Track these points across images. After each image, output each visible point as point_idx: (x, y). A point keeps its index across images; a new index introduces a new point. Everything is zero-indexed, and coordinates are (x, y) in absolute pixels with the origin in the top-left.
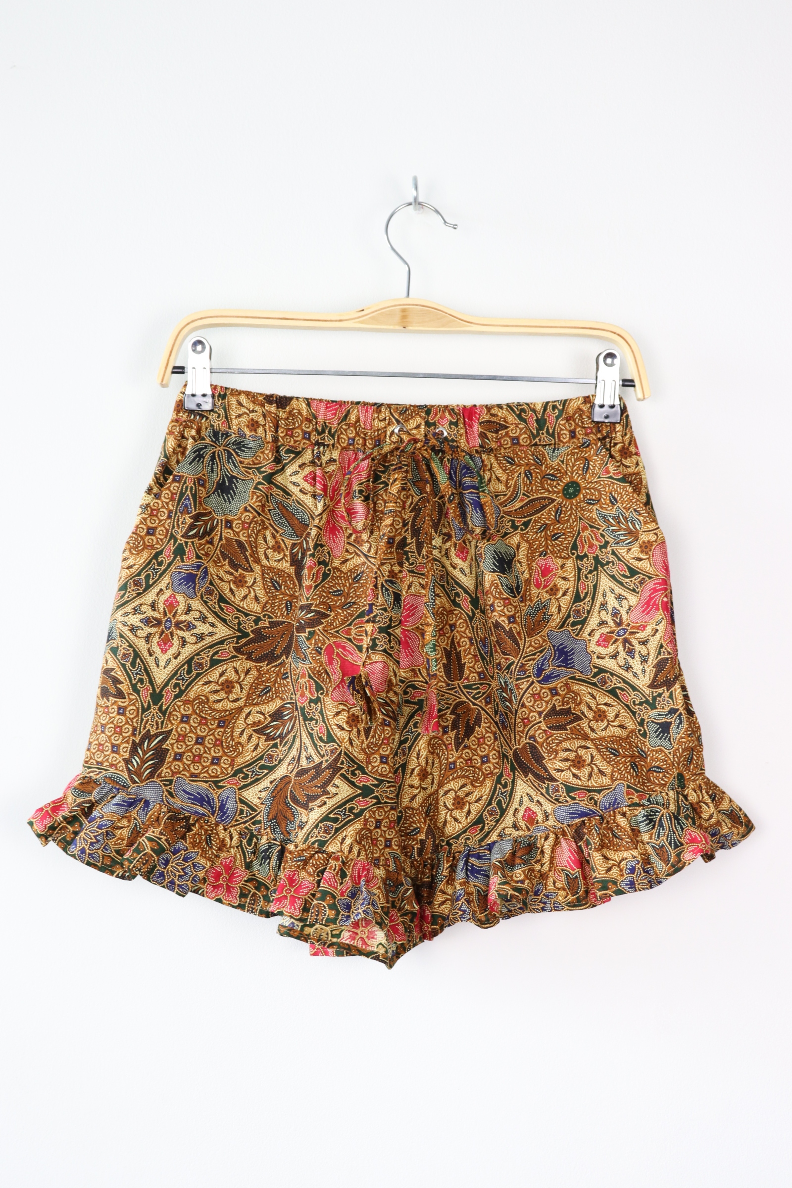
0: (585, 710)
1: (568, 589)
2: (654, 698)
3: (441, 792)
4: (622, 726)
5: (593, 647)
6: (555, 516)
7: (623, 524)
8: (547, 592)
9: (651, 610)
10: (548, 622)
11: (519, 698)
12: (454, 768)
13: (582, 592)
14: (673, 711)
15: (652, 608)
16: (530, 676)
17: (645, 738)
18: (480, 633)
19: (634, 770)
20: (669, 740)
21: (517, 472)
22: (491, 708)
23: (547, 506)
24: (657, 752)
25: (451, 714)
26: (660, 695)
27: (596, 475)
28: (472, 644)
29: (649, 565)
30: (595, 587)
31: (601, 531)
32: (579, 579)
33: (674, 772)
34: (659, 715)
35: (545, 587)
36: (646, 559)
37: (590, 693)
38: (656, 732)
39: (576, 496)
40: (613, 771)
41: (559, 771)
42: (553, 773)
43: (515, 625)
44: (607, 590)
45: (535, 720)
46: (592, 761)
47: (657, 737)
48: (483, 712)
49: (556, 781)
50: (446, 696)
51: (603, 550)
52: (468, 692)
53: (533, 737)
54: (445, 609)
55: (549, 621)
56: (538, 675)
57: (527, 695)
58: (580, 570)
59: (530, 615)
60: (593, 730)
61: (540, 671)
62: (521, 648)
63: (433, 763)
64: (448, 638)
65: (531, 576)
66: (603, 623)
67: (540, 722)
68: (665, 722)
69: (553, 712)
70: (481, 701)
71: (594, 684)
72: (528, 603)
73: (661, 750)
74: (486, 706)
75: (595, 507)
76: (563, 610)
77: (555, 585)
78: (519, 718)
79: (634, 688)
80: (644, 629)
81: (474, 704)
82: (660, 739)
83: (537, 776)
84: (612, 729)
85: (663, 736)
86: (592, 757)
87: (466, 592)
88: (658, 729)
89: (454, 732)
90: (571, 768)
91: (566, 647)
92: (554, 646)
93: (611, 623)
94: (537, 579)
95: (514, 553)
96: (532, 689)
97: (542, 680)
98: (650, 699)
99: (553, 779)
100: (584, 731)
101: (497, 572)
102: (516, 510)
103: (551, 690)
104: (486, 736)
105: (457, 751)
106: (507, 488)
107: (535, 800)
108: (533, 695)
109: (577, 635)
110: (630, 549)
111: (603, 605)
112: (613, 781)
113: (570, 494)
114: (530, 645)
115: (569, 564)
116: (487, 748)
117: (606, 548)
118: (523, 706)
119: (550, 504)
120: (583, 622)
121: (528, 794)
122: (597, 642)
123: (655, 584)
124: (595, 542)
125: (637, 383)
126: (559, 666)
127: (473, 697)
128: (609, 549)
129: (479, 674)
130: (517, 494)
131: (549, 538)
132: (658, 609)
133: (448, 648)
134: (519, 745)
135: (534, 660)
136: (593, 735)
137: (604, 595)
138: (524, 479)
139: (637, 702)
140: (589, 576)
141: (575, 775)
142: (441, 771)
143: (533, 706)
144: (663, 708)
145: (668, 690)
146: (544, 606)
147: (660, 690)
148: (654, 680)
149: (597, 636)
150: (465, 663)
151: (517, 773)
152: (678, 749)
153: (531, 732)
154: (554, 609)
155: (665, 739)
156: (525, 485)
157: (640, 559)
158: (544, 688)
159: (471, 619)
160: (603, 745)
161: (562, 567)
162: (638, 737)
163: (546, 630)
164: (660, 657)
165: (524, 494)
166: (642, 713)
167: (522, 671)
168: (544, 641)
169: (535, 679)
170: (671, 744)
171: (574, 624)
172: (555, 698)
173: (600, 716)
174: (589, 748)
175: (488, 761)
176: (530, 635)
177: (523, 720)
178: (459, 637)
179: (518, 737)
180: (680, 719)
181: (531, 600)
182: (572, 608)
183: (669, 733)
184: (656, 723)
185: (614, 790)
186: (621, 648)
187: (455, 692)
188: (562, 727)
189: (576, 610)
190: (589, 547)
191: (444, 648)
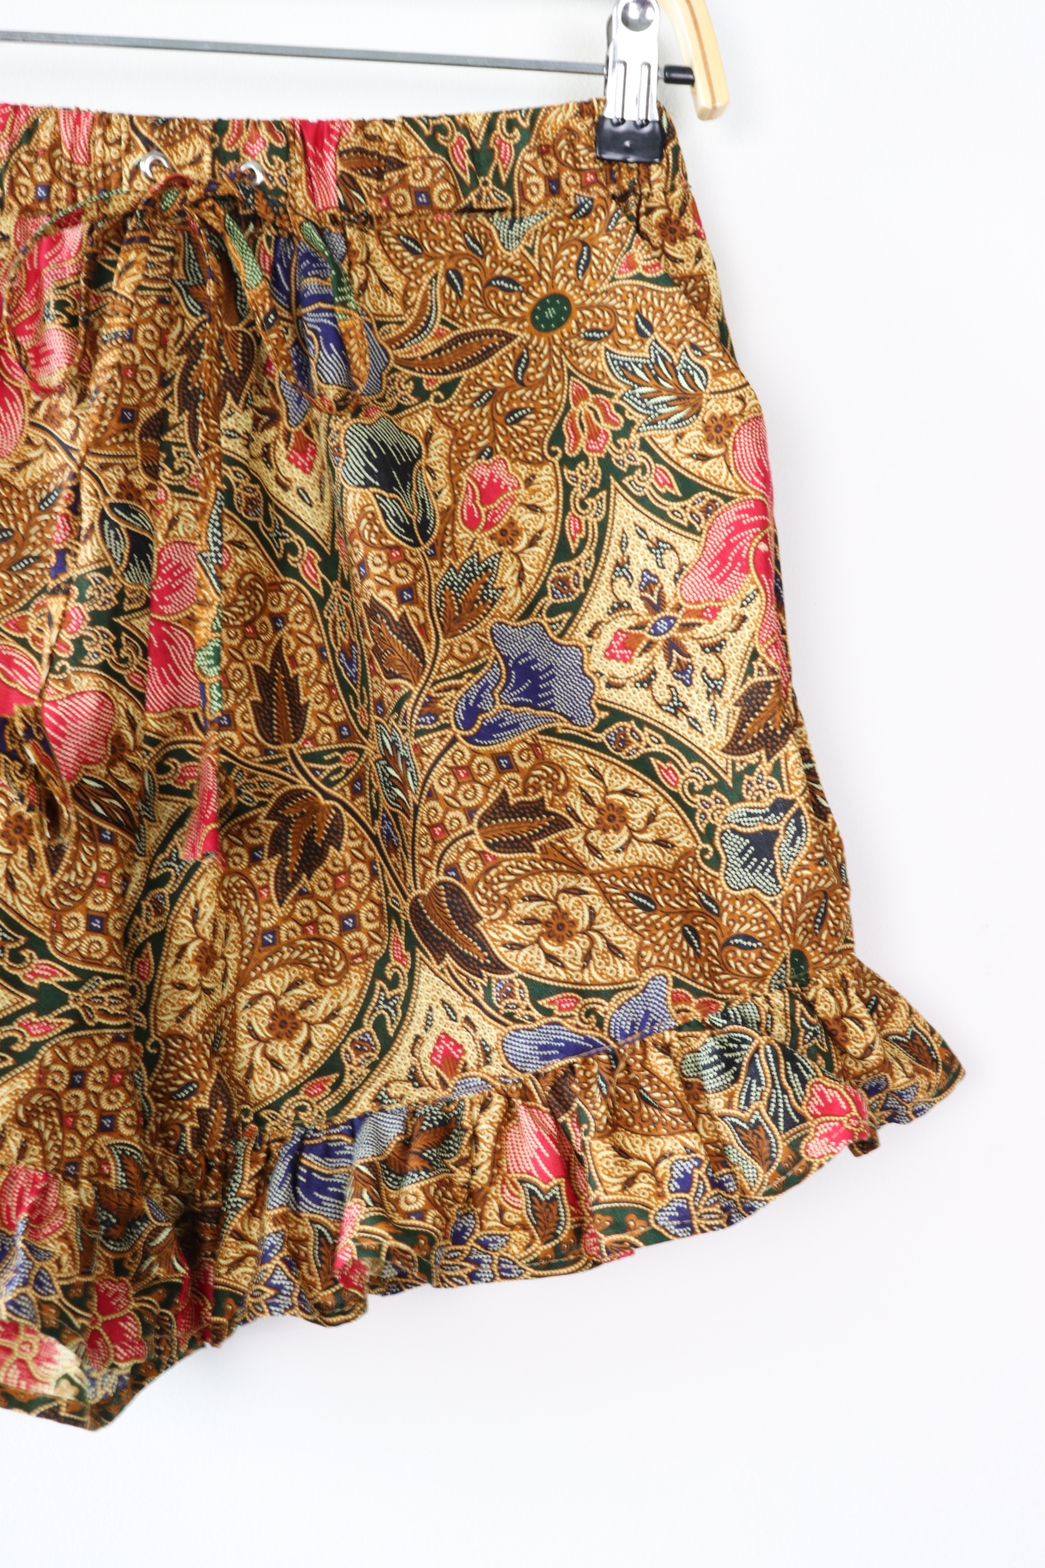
0: (577, 804)
1: (541, 532)
2: (738, 778)
3: (243, 999)
4: (662, 843)
5: (597, 661)
6: (515, 373)
7: (666, 379)
8: (492, 537)
9: (730, 572)
10: (492, 605)
11: (421, 777)
12: (274, 944)
13: (573, 538)
14: (780, 806)
15: (732, 568)
16: (448, 726)
17: (717, 869)
18: (340, 634)
19: (691, 943)
20: (773, 873)
21: (429, 271)
22: (364, 804)
23: (497, 348)
24: (743, 900)
25: (268, 817)
26: (751, 769)
27: (606, 276)
28: (323, 659)
29: (725, 470)
30: (603, 526)
31: (616, 400)
32: (567, 508)
33: (783, 948)
34: (750, 815)
35: (489, 525)
36: (718, 456)
37: (588, 766)
38: (741, 855)
39: (560, 324)
40: (641, 947)
41: (513, 946)
42: (500, 952)
43: (414, 609)
44: (631, 532)
45: (459, 827)
46: (592, 923)
47: (744, 867)
48: (346, 815)
49: (507, 970)
50: (261, 776)
51: (621, 441)
52: (313, 770)
53: (453, 868)
54: (258, 578)
55: (494, 601)
56: (468, 725)
57: (440, 769)
58: (568, 489)
59: (451, 588)
60: (594, 851)
61: (471, 714)
62: (429, 660)
63: (227, 932)
64: (266, 644)
65: (455, 501)
66: (620, 607)
67: (471, 833)
68: (764, 831)
69: (502, 808)
70: (342, 790)
71: (600, 747)
72: (447, 561)
73: (753, 897)
74: (353, 799)
75: (602, 347)
76: (530, 579)
77: (512, 523)
78: (423, 824)
79: (691, 756)
80: (715, 616)
81: (327, 796)
82: (752, 871)
83: (464, 960)
84: (639, 848)
85: (757, 864)
86: (593, 915)
87: (311, 542)
88: (747, 847)
89: (276, 860)
90: (543, 940)
91: (535, 661)
92: (506, 659)
93: (639, 606)
94: (470, 509)
95: (420, 449)
96: (452, 758)
97: (477, 735)
98: (728, 779)
99: (499, 967)
100: (573, 853)
101: (374, 486)
102: (424, 357)
103: (496, 758)
104: (354, 868)
105: (281, 903)
106: (406, 307)
107: (461, 1015)
108: (454, 770)
109: (561, 636)
110: (681, 436)
111: (621, 566)
112: (641, 969)
113: (548, 322)
114: (451, 655)
115: (545, 475)
116: (354, 895)
117: (627, 437)
118: (432, 795)
119: (502, 344)
120: (575, 607)
121: (443, 1002)
122: (608, 650)
123: (739, 513)
124: (604, 426)
125: (699, 75)
126: (516, 705)
127: (326, 781)
128: (634, 437)
129: (338, 727)
130: (427, 323)
131: (500, 419)
132: (745, 569)
133: (267, 668)
134: (423, 887)
135: (457, 688)
136: (593, 863)
137: (623, 544)
138: (443, 289)
139: (698, 787)
140: (589, 501)
141: (551, 958)
142: (242, 950)
143: (453, 796)
144: (759, 799)
145: (769, 758)
146: (485, 570)
147: (752, 758)
148: (738, 733)
149: (606, 636)
150: (307, 705)
151: (419, 954)
152: (793, 894)
153: (449, 858)
154: (508, 576)
155: (762, 872)
156: (447, 301)
157: (704, 458)
158: (479, 753)
159: (321, 602)
160: (617, 887)
161: (529, 482)
162: (700, 868)
163: (488, 622)
164: (750, 681)
165: (443, 322)
166: (708, 812)
167: (429, 714)
168: (483, 645)
169: (459, 734)
170: (777, 883)
171: (554, 610)
172: (505, 778)
173: (611, 818)
174: (586, 893)
175: (357, 927)
176: (449, 632)
177: (430, 828)
178: (293, 645)
179: (420, 869)
180: (798, 824)
181: (456, 556)
182: (549, 573)
183: (771, 857)
184: (741, 834)
185: (643, 991)
186: (661, 663)
187: (284, 769)
188: (522, 845)
189: (560, 579)
190: (590, 437)
191: (256, 667)
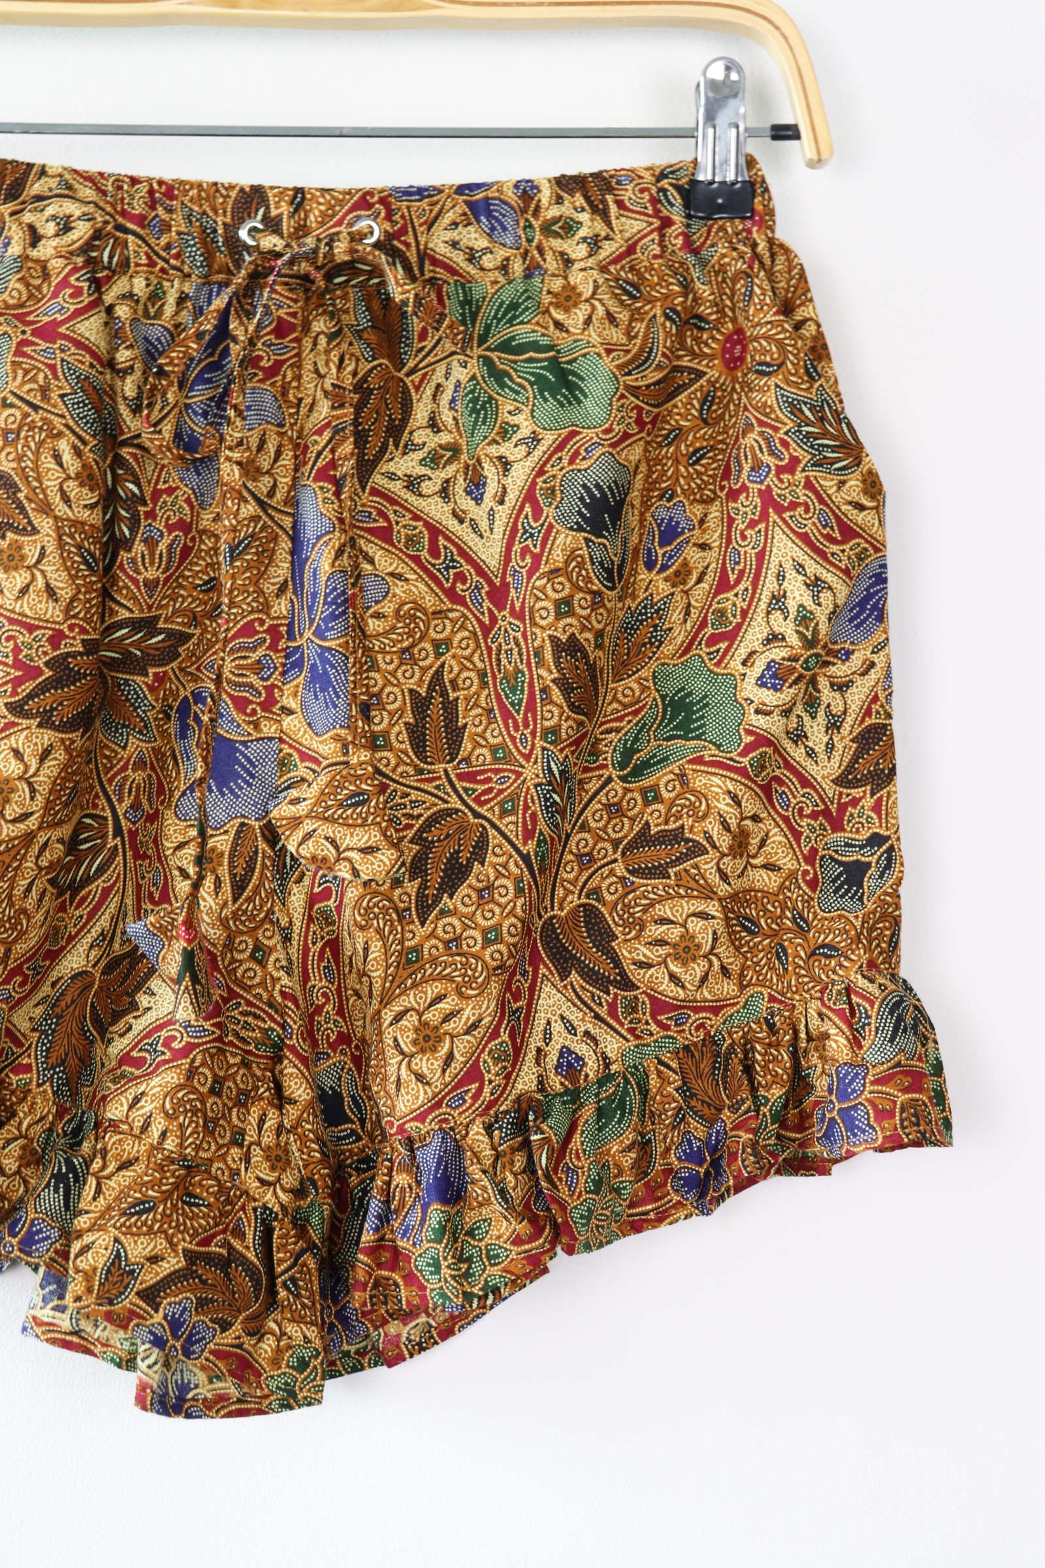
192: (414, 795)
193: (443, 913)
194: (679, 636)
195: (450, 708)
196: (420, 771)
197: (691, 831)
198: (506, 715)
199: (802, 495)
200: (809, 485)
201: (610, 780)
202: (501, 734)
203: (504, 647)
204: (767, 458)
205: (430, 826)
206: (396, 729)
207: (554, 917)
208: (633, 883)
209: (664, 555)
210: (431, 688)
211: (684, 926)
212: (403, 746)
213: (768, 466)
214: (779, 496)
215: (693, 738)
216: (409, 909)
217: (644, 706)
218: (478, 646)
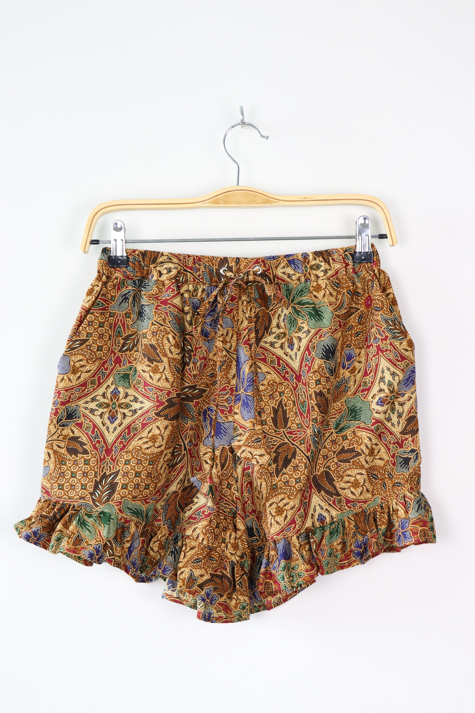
192: (274, 438)
193: (283, 474)
194: (353, 389)
195: (284, 412)
196: (276, 431)
197: (357, 448)
198: (301, 414)
199: (389, 347)
200: (391, 344)
201: (332, 433)
202: (300, 420)
203: (300, 394)
204: (378, 336)
205: (279, 448)
206: (269, 419)
207: (316, 474)
208: (340, 464)
209: (348, 364)
210: (279, 406)
211: (355, 477)
212: (271, 424)
213: (379, 338)
214: (382, 347)
215: (357, 421)
216: (273, 473)
217: (342, 410)
218: (292, 393)
